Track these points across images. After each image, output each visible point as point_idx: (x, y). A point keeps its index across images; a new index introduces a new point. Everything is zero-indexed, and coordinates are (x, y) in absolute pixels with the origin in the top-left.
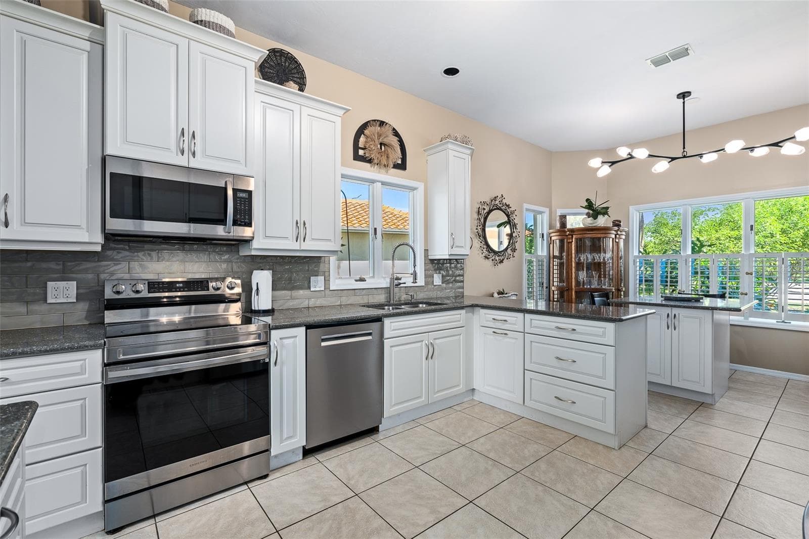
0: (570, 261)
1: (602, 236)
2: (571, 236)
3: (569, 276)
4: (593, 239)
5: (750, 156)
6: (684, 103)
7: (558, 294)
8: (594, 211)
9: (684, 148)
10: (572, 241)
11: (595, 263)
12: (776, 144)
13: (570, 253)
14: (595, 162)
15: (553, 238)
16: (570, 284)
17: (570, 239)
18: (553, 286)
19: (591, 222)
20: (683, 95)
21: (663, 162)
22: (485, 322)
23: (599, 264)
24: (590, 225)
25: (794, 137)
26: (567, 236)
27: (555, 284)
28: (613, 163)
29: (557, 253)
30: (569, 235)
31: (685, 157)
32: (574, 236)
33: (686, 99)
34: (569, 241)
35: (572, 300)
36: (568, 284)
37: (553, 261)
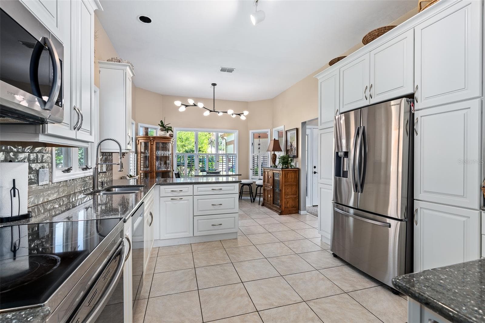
0: (152, 155)
1: (168, 142)
2: (153, 141)
3: (152, 164)
4: (163, 143)
5: (231, 117)
6: (214, 88)
7: (143, 175)
8: (164, 128)
9: (214, 108)
10: (154, 144)
11: (164, 157)
12: (239, 114)
13: (152, 151)
14: (178, 103)
15: (140, 141)
16: (152, 169)
17: (152, 142)
18: (141, 170)
19: (164, 134)
20: (214, 85)
21: (207, 111)
22: (164, 194)
23: (166, 157)
24: (163, 136)
25: (243, 113)
26: (151, 140)
27: (142, 169)
28: (187, 106)
29: (143, 151)
30: (152, 140)
31: (214, 111)
32: (155, 141)
33: (215, 86)
34: (152, 143)
35: (153, 177)
36: (151, 168)
37: (141, 155)
